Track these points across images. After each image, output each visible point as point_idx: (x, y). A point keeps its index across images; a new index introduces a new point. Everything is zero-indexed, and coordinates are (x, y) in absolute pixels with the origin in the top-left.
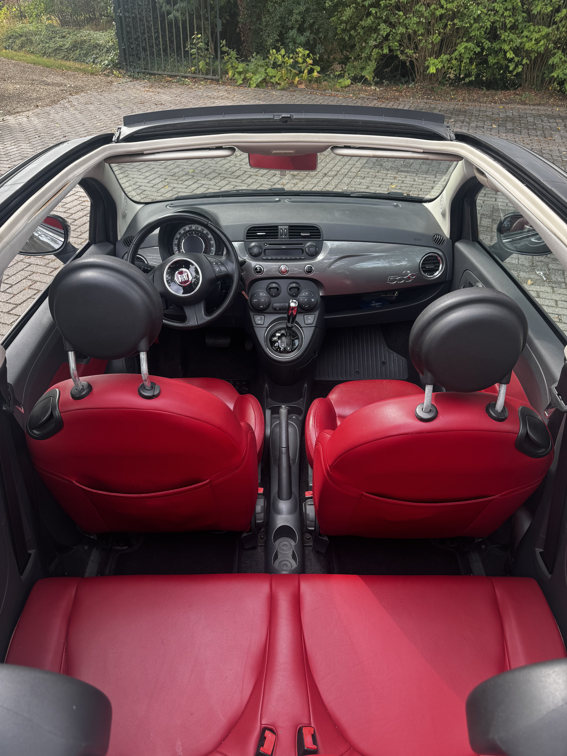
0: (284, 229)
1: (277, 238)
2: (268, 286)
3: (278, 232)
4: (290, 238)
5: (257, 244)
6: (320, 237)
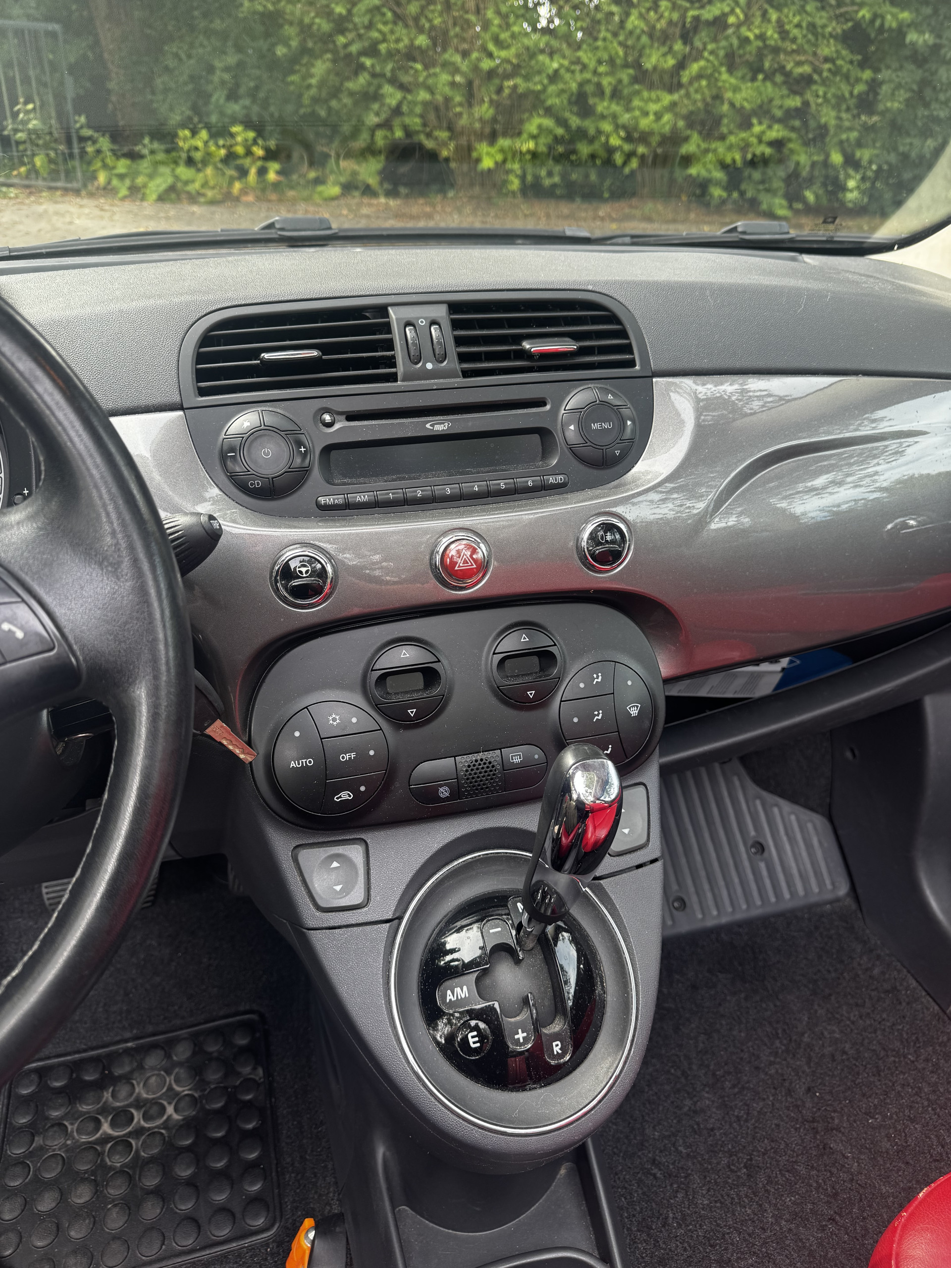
0: (422, 323)
1: (393, 378)
2: (369, 667)
3: (389, 345)
4: (466, 374)
5: (269, 420)
6: (631, 356)
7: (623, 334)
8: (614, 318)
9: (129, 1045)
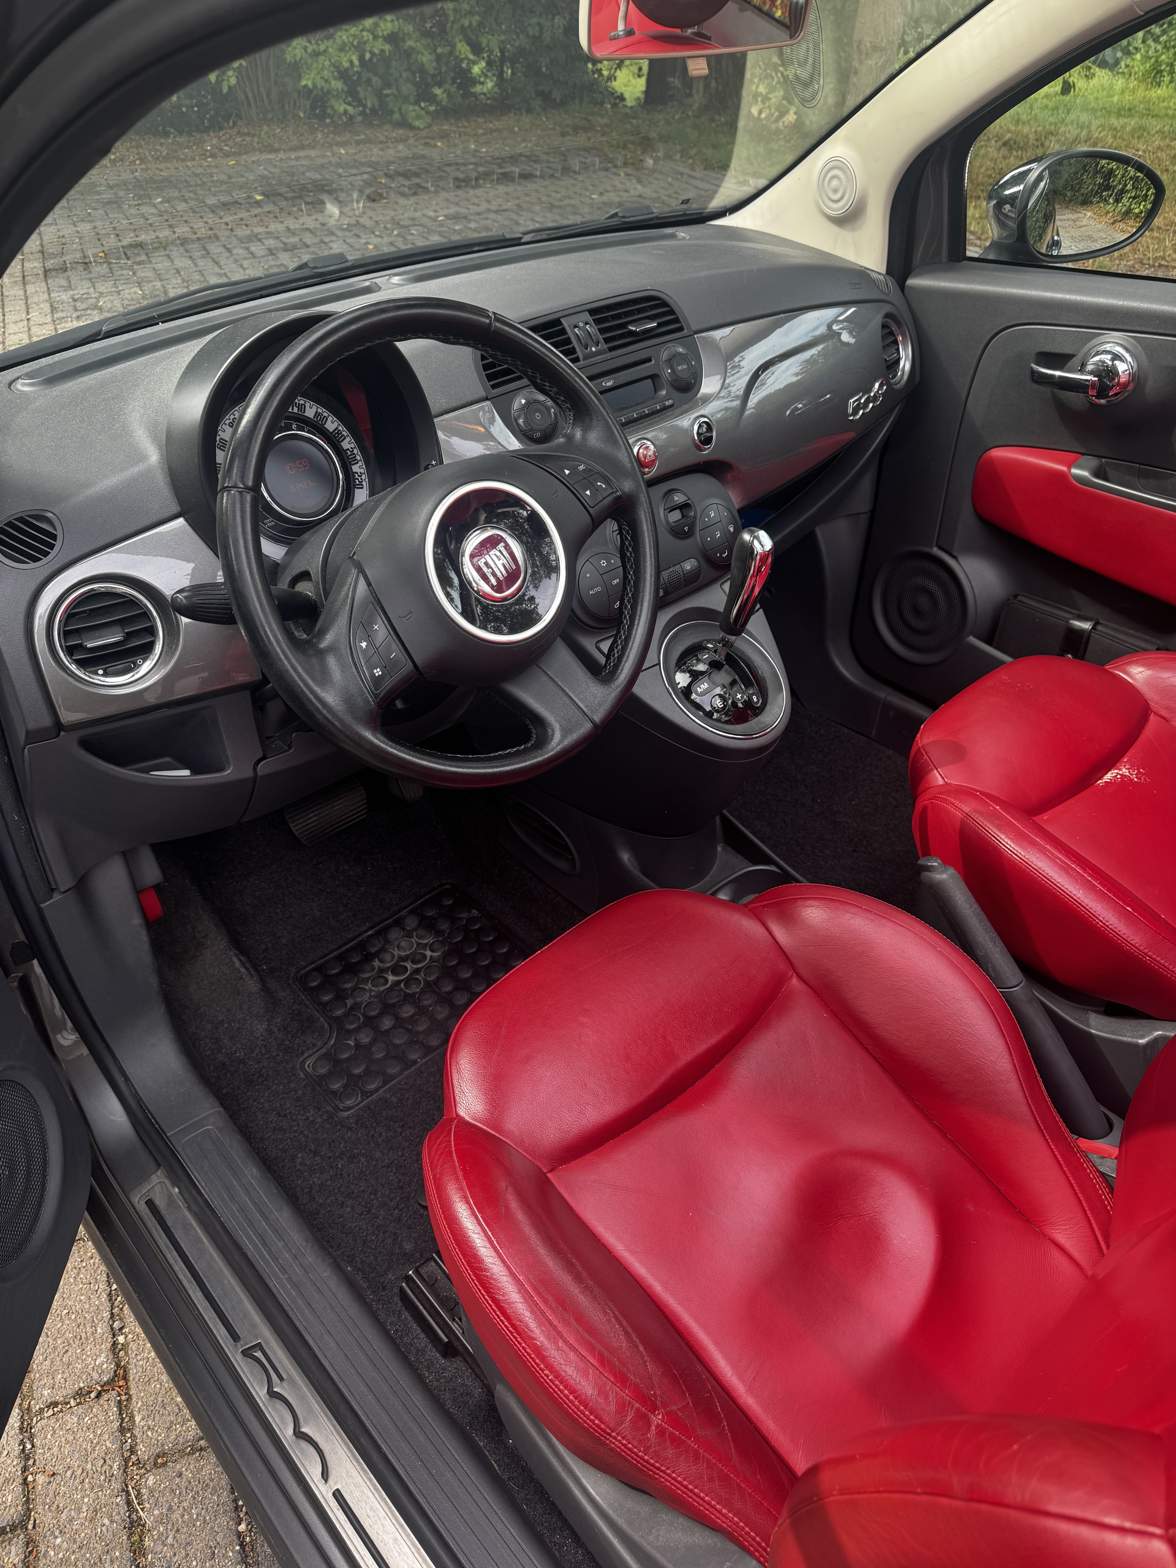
0: (581, 324)
3: (569, 341)
4: (611, 349)
5: (528, 399)
6: (678, 325)
7: (672, 312)
8: (664, 304)
9: (370, 933)
